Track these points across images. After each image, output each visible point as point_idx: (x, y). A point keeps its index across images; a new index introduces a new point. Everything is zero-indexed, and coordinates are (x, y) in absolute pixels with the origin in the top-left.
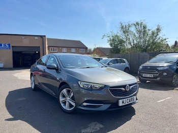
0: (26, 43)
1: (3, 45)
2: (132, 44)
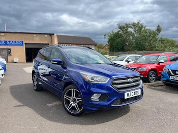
0: (37, 40)
1: (17, 43)
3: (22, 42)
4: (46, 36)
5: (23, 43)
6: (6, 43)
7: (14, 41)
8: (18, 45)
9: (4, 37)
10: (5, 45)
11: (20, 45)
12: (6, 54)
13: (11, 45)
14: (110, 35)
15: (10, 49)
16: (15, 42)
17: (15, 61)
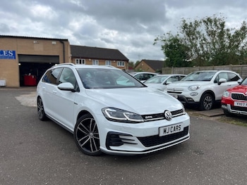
0: (39, 50)
1: (5, 53)
2: (201, 52)
3: (14, 52)
4: (54, 43)
5: (14, 55)
8: (6, 57)
11: (10, 58)
16: (2, 53)
17: (2, 84)
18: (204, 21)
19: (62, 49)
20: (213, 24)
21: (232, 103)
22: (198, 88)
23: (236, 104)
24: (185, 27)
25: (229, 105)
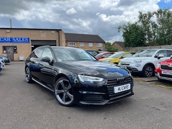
3: (28, 39)
4: (53, 32)
5: (29, 40)
6: (11, 40)
7: (20, 37)
8: (24, 42)
9: (10, 34)
10: (11, 42)
11: (26, 42)
12: (12, 52)
13: (17, 42)
14: (125, 27)
15: (16, 47)
16: (21, 39)
17: (21, 59)
18: (155, 13)
19: (58, 36)
20: (162, 14)
21: (160, 72)
22: (141, 61)
23: (163, 73)
24: (141, 17)
25: (158, 73)
